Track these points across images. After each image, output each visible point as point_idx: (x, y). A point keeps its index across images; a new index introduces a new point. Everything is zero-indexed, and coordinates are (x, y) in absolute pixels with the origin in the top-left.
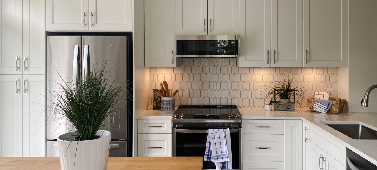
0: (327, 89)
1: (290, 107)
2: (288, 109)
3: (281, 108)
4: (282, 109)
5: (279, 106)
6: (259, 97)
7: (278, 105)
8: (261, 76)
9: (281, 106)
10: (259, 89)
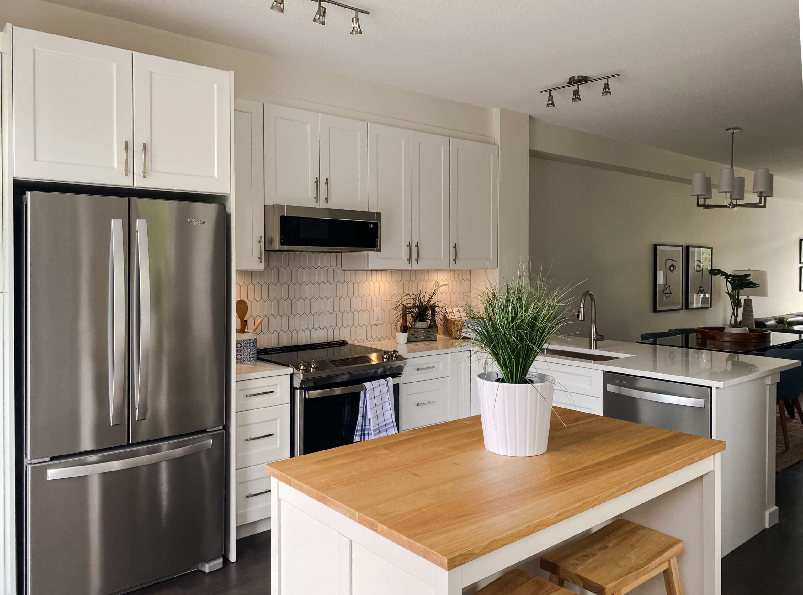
0: (459, 303)
1: (431, 334)
2: (427, 337)
3: (417, 338)
4: (419, 338)
5: (414, 335)
6: (375, 322)
7: (413, 333)
8: (377, 284)
9: (418, 335)
10: (374, 308)
